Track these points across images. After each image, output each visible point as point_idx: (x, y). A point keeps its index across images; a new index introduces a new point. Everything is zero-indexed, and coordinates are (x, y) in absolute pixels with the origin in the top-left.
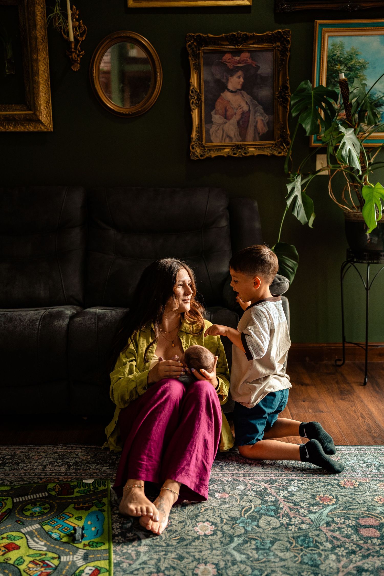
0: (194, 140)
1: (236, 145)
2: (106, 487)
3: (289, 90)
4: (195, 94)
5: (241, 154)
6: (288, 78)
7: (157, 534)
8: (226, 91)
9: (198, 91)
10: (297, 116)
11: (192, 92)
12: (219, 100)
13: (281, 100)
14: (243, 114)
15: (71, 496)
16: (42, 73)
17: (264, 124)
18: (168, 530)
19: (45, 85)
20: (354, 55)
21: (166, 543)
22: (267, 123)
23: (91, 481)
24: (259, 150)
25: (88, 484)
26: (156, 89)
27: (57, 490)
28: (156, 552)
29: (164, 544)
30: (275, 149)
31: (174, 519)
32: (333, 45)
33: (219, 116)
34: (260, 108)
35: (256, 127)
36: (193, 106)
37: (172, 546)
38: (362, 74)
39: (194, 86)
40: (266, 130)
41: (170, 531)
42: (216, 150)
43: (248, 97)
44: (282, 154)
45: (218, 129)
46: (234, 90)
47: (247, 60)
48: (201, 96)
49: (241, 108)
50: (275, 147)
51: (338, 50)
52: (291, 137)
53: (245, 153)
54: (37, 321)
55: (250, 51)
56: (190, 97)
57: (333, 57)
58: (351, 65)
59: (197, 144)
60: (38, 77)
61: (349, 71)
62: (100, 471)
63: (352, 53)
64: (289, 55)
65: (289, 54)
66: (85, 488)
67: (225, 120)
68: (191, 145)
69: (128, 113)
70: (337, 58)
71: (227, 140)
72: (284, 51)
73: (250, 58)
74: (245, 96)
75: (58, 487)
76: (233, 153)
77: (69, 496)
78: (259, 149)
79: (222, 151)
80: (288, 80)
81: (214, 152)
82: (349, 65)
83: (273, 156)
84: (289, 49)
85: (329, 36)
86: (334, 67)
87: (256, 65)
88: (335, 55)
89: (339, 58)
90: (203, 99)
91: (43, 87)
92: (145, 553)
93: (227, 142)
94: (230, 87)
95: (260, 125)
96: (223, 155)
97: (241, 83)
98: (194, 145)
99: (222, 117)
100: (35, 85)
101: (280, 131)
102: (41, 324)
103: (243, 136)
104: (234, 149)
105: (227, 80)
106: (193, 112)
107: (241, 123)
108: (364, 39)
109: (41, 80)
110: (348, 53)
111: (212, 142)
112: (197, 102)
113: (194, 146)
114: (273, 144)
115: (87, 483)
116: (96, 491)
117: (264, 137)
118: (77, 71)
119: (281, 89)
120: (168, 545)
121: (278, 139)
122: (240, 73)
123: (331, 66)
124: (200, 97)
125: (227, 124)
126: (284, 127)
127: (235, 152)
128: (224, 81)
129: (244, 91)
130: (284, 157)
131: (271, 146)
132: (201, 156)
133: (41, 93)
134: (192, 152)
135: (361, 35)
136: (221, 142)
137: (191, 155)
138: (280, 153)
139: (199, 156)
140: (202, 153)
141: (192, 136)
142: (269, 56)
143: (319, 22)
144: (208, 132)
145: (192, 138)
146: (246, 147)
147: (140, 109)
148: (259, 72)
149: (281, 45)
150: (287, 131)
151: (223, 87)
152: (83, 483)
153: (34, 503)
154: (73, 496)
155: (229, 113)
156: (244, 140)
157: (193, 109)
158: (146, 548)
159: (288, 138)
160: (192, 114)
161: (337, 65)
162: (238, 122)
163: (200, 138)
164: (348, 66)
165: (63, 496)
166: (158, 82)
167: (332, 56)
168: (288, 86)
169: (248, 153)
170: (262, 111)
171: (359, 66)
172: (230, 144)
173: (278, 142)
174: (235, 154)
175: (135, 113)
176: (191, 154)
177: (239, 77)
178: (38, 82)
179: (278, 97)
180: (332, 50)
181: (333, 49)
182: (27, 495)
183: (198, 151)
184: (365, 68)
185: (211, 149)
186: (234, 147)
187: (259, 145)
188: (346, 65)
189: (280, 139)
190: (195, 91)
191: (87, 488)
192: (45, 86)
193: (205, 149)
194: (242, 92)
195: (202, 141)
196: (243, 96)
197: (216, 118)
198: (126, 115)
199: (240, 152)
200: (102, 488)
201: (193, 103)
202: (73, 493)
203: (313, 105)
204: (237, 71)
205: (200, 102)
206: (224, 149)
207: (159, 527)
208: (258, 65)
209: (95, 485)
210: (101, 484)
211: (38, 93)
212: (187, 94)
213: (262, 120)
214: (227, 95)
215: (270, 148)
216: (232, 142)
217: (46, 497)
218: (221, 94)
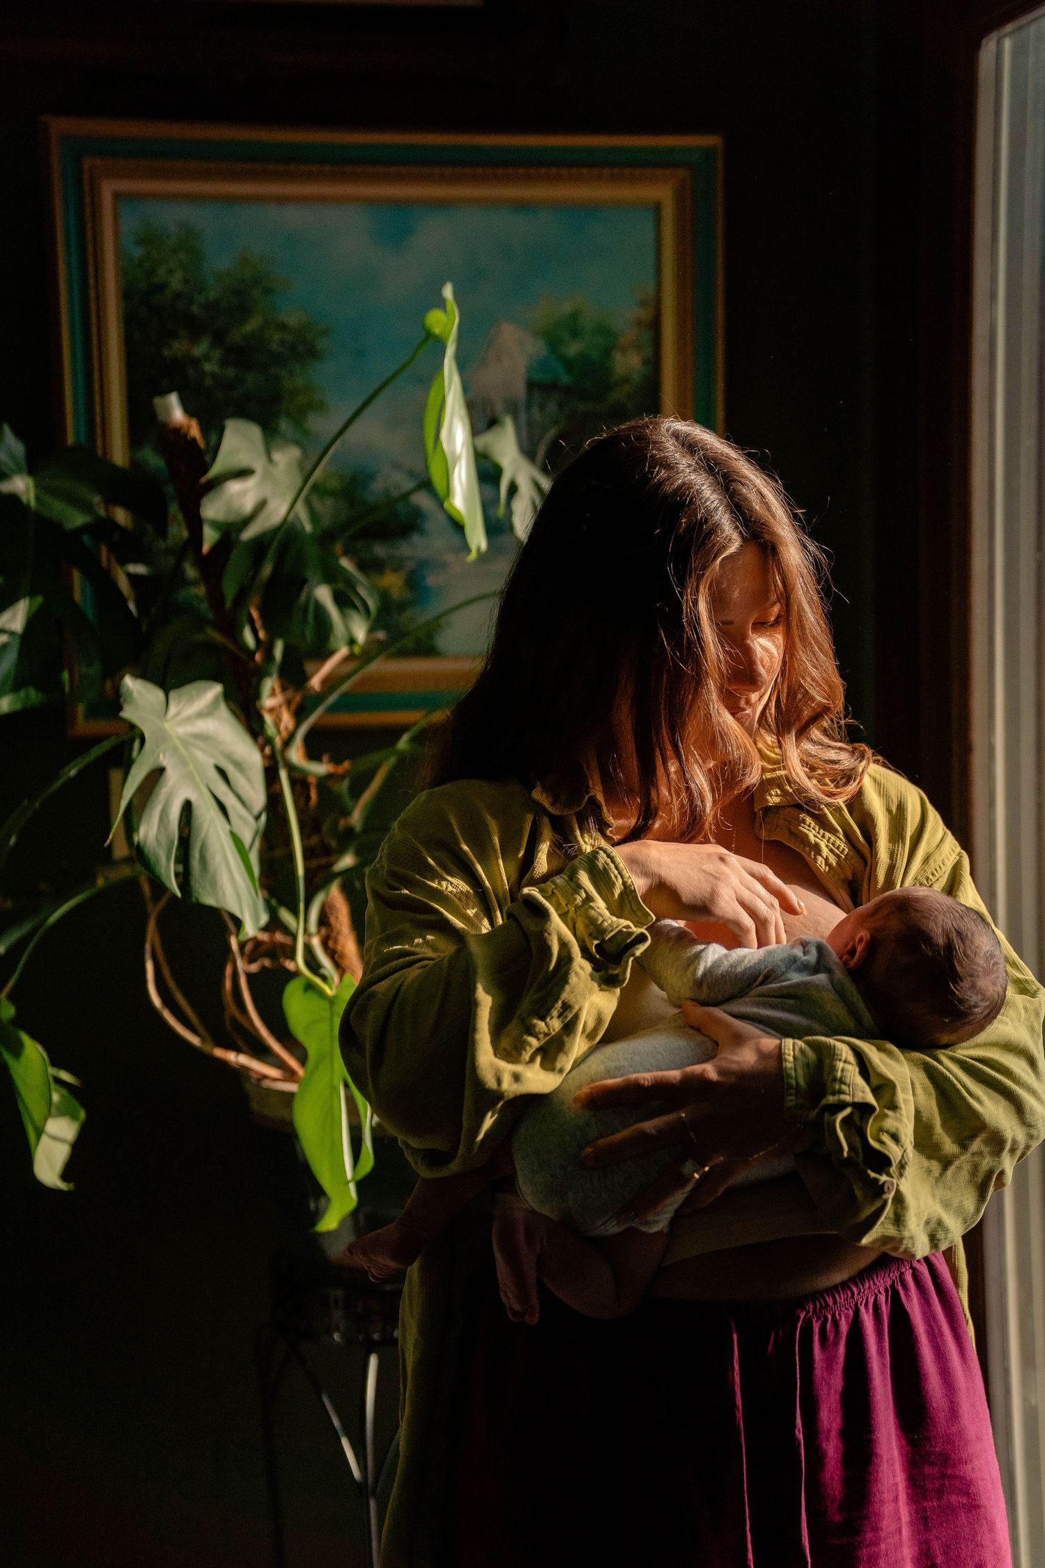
20: (255, 293)
32: (141, 241)
38: (300, 381)
51: (171, 266)
57: (153, 300)
61: (236, 366)
63: (243, 281)
70: (172, 304)
82: (234, 338)
85: (117, 196)
86: (157, 343)
89: (179, 304)
108: (293, 216)
110: (225, 281)
123: (146, 341)
135: (281, 200)
143: (60, 126)
161: (174, 337)
164: (226, 341)
167: (147, 293)
171: (282, 343)
180: (140, 264)
181: (146, 257)
184: (312, 354)
188: (216, 340)
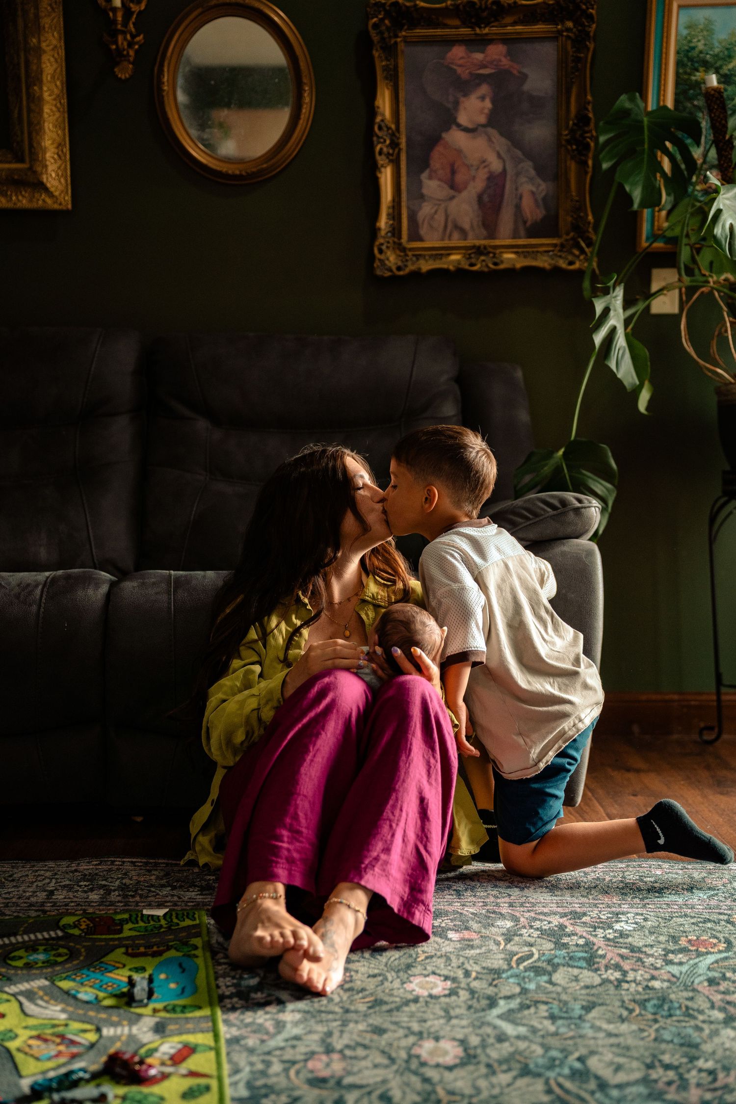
0: (383, 233)
1: (474, 247)
2: (197, 922)
3: (592, 125)
4: (385, 133)
5: (487, 266)
6: (589, 98)
7: (321, 994)
8: (454, 127)
9: (393, 127)
10: (613, 169)
11: (380, 128)
12: (439, 149)
13: (574, 147)
14: (491, 178)
15: (117, 936)
16: (49, 78)
17: (536, 201)
18: (346, 986)
19: (56, 105)
21: (342, 1008)
22: (544, 199)
23: (160, 912)
24: (525, 257)
25: (155, 917)
26: (301, 122)
27: (83, 927)
28: (321, 1021)
29: (337, 1009)
30: (560, 257)
31: (357, 972)
32: (688, 27)
33: (438, 183)
34: (528, 165)
35: (518, 207)
36: (381, 160)
37: (356, 1012)
39: (383, 115)
40: (540, 214)
41: (351, 989)
42: (431, 256)
43: (501, 142)
44: (577, 265)
45: (436, 212)
46: (470, 126)
47: (500, 61)
48: (398, 138)
49: (485, 167)
50: (560, 251)
51: (700, 38)
52: (596, 229)
53: (495, 264)
54: (37, 586)
55: (506, 40)
56: (375, 139)
57: (690, 54)
58: (729, 70)
59: (388, 242)
60: (41, 88)
61: (724, 83)
62: (180, 898)
63: (731, 44)
64: (591, 49)
65: (591, 46)
66: (149, 923)
67: (452, 192)
68: (377, 243)
69: (237, 172)
70: (698, 56)
71: (456, 235)
72: (580, 40)
73: (505, 57)
74: (493, 139)
75: (84, 922)
76: (468, 263)
77: (111, 936)
78: (526, 255)
79: (444, 260)
80: (589, 103)
81: (427, 261)
82: (725, 70)
83: (557, 270)
84: (592, 34)
85: (680, 7)
86: (690, 74)
87: (520, 72)
88: (693, 48)
89: (702, 55)
90: (403, 145)
91: (51, 110)
92: (296, 1024)
93: (456, 241)
94: (463, 119)
95: (527, 203)
96: (445, 266)
97: (486, 111)
98: (382, 244)
99: (445, 186)
100: (33, 106)
101: (572, 216)
102: (45, 593)
103: (490, 226)
104: (470, 254)
105: (457, 103)
106: (380, 172)
107: (486, 198)
109: (46, 96)
110: (723, 44)
111: (421, 239)
112: (391, 151)
113: (384, 247)
114: (555, 245)
115: (153, 916)
116: (173, 928)
117: (534, 231)
118: (127, 80)
119: (574, 124)
120: (347, 1011)
121: (568, 234)
122: (484, 89)
123: (685, 73)
124: (396, 140)
125: (455, 202)
126: (579, 208)
127: (473, 261)
128: (450, 106)
129: (492, 127)
130: (580, 273)
131: (551, 249)
132: (399, 269)
133: (46, 124)
134: (380, 260)
136: (443, 240)
137: (375, 265)
138: (571, 263)
139: (394, 268)
140: (400, 263)
141: (378, 224)
142: (548, 51)
144: (412, 218)
145: (380, 229)
146: (498, 251)
147: (265, 166)
148: (526, 87)
149: (575, 27)
150: (587, 215)
151: (449, 120)
152: (142, 915)
153: (32, 947)
154: (121, 936)
155: (460, 178)
156: (492, 235)
157: (382, 166)
158: (298, 1016)
159: (590, 230)
160: (379, 175)
161: (697, 70)
162: (480, 197)
163: (396, 231)
164: (721, 72)
165: (99, 937)
166: (305, 106)
167: (688, 51)
168: (591, 115)
169: (502, 262)
170: (533, 172)
172: (462, 243)
173: (567, 240)
174: (472, 265)
175: (253, 173)
176: (377, 264)
177: (483, 98)
178: (40, 99)
179: (568, 141)
180: (686, 38)
181: (689, 34)
182: (15, 935)
183: (392, 259)
185: (420, 255)
186: (470, 252)
187: (524, 246)
188: (717, 72)
189: (572, 234)
190: (387, 126)
191: (152, 923)
192: (54, 109)
193: (407, 255)
194: (490, 130)
195: (400, 238)
196: (490, 140)
197: (432, 186)
198: (234, 177)
199: (483, 261)
200: (188, 922)
201: (380, 153)
202: (121, 931)
203: (646, 146)
204: (479, 85)
205: (397, 150)
206: (449, 255)
207: (326, 980)
208: (525, 70)
209: (171, 917)
210: (185, 917)
211: (39, 123)
212: (370, 132)
213: (533, 193)
214: (456, 138)
215: (551, 253)
216: (465, 239)
217: (58, 938)
218: (444, 135)
